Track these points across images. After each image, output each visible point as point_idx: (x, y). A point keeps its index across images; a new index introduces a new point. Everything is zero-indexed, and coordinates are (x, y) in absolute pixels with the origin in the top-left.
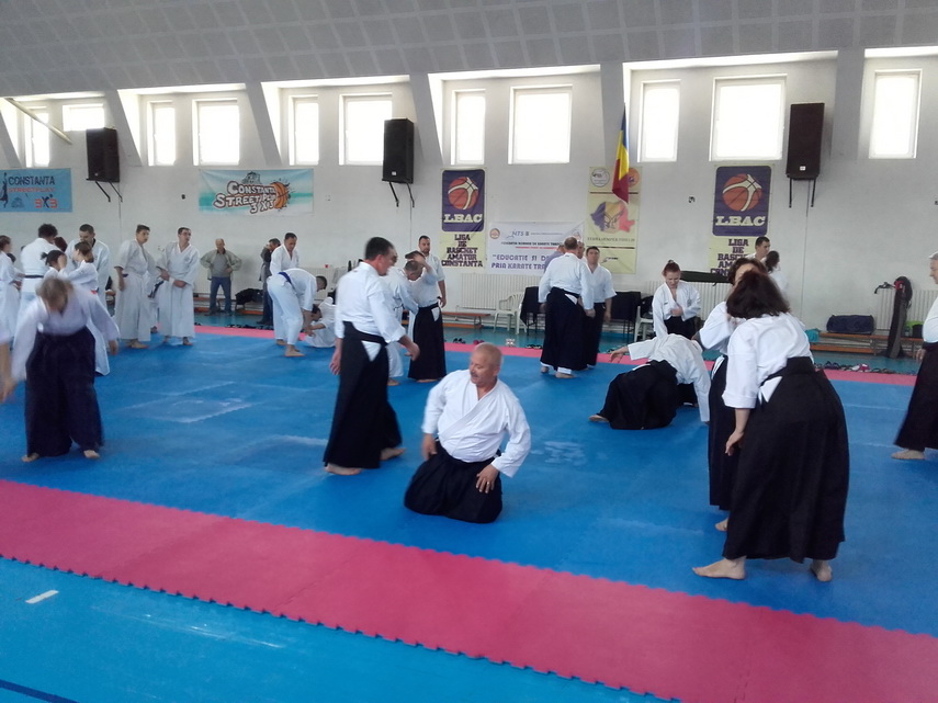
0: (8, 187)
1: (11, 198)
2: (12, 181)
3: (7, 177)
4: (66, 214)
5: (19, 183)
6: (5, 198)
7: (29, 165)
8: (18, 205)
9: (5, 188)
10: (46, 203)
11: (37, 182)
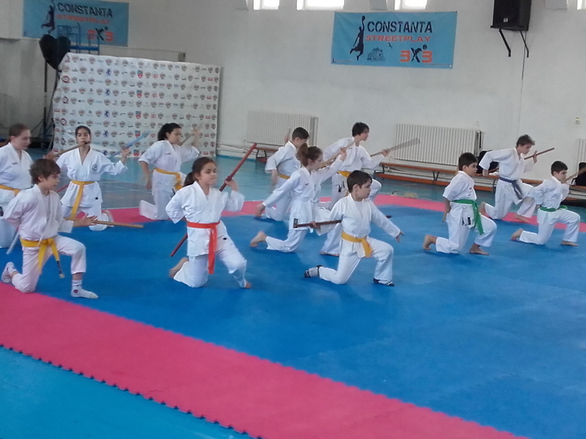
0: (366, 33)
1: (368, 48)
2: (372, 27)
3: (366, 22)
4: (445, 71)
5: (383, 29)
6: (360, 48)
7: (397, 8)
8: (377, 57)
9: (361, 35)
10: (416, 56)
11: (407, 29)
